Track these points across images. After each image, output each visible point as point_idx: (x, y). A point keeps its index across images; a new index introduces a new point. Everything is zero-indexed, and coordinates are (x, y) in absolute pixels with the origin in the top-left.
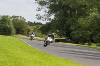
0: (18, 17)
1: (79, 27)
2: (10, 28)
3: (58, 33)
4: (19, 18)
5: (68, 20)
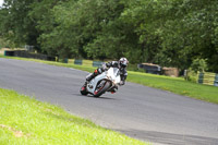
1: (56, 25)
3: (12, 37)
5: (31, 9)
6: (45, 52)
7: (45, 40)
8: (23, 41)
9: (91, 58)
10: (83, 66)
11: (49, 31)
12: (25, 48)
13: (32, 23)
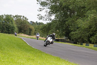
0: (20, 16)
1: (78, 28)
2: (13, 27)
3: (58, 33)
4: (22, 18)
5: (67, 21)
6: (73, 40)
7: (73, 35)
8: (63, 35)
9: (93, 43)
10: (90, 46)
11: (75, 31)
12: (64, 38)
13: (67, 27)
